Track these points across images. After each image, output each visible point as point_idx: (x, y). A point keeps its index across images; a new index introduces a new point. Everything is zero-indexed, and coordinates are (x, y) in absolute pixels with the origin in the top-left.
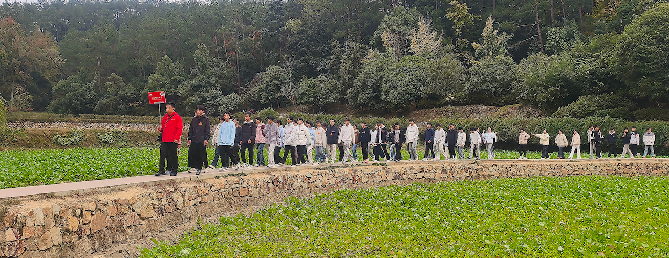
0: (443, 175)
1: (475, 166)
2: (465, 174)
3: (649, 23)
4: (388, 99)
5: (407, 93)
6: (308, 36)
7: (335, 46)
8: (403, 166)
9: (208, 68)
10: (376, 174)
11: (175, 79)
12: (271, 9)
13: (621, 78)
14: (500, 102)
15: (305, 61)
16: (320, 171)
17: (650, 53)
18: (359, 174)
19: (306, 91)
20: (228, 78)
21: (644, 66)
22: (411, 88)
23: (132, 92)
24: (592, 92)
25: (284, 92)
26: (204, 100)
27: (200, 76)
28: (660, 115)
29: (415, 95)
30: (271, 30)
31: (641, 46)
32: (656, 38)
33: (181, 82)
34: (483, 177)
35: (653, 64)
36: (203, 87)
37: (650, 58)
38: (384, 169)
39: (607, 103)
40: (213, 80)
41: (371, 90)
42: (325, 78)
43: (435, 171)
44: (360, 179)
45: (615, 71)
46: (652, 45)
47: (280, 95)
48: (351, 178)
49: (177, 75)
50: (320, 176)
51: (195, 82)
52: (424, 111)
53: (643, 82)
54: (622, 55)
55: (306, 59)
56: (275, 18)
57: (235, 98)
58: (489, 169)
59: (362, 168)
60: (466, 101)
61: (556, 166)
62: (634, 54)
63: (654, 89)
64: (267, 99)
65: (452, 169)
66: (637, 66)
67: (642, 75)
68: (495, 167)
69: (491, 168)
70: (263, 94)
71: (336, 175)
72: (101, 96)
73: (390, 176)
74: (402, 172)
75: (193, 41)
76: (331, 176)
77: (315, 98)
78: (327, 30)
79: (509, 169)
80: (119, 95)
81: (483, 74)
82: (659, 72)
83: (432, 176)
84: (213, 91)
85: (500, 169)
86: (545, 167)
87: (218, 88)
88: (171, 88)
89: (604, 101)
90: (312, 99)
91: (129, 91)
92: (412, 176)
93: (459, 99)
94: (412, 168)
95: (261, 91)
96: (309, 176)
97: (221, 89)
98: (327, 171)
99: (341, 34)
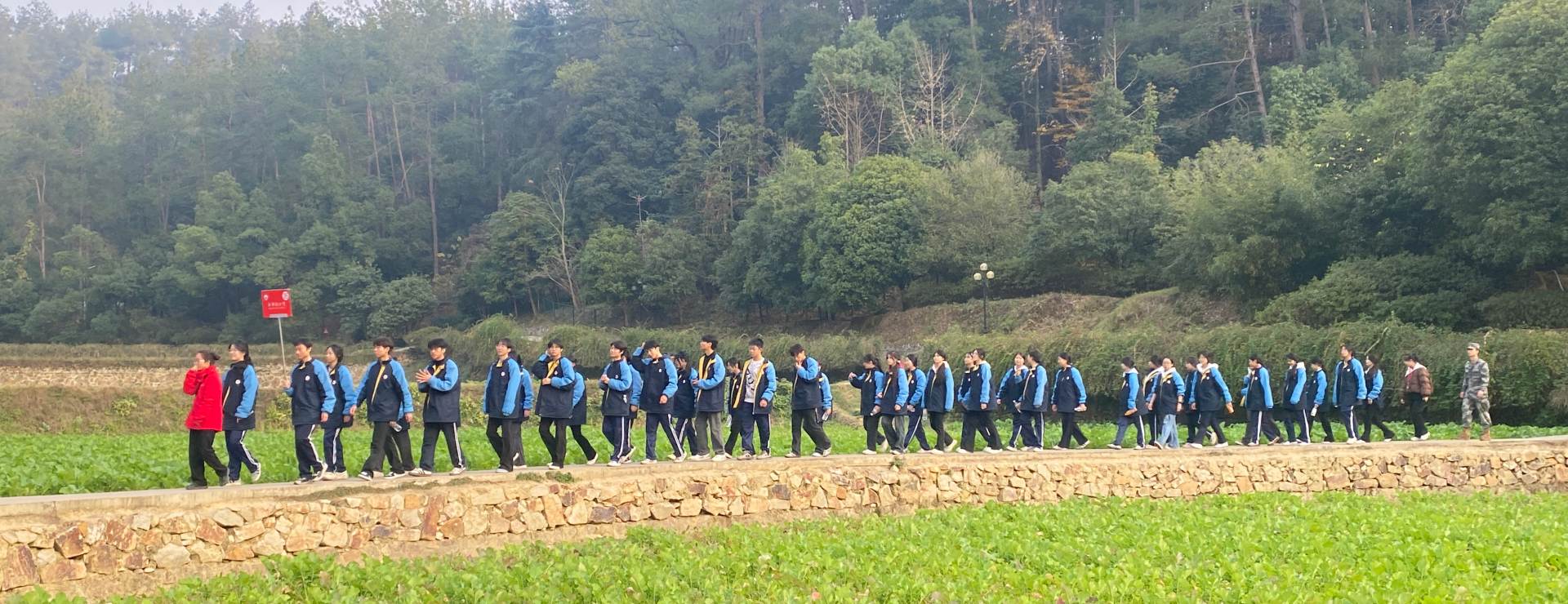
0: (776, 503)
1: (892, 476)
2: (853, 498)
3: (1508, 44)
4: (823, 279)
5: (871, 262)
6: (613, 107)
7: (684, 134)
8: (631, 479)
9: (342, 204)
10: (521, 508)
11: (252, 239)
12: (519, 36)
13: (1440, 207)
14: (1120, 285)
15: (607, 177)
16: (279, 506)
17: (1510, 128)
18: (454, 509)
19: (605, 261)
20: (401, 233)
21: (1496, 169)
22: (882, 248)
23: (132, 275)
24: (1368, 249)
25: (545, 267)
26: (329, 294)
27: (319, 228)
28: (1552, 311)
29: (893, 268)
30: (521, 92)
31: (1485, 110)
32: (1529, 86)
33: (266, 245)
34: (915, 506)
35: (1521, 161)
36: (328, 258)
37: (1510, 144)
38: (555, 490)
39: (1404, 281)
40: (358, 238)
41: (775, 256)
42: (658, 225)
43: (749, 492)
44: (455, 526)
45: (1419, 185)
46: (1515, 105)
47: (535, 274)
48: (419, 522)
49: (255, 226)
50: (282, 524)
51: (305, 243)
52: (917, 312)
53: (1499, 217)
54: (1437, 138)
55: (609, 173)
56: (532, 59)
57: (418, 288)
58: (936, 483)
59: (465, 489)
60: (1032, 282)
61: (1163, 471)
62: (1466, 135)
63: (1530, 236)
64: (502, 287)
65: (806, 485)
66: (1477, 168)
67: (1489, 196)
68: (957, 476)
69: (944, 480)
70: (491, 275)
71: (352, 514)
72: (43, 290)
73: (580, 511)
74: (629, 498)
75: (303, 129)
76: (331, 518)
77: (629, 281)
78: (669, 90)
79: (1005, 482)
80: (94, 288)
81: (1074, 202)
82: (1541, 184)
83: (737, 509)
84: (353, 270)
85: (975, 481)
86: (1126, 472)
87: (369, 261)
88: (239, 263)
89: (1398, 272)
90: (621, 286)
91: (124, 273)
92: (662, 509)
93: (1013, 277)
94: (660, 486)
95: (488, 265)
96: (233, 520)
97: (378, 264)
98: (313, 505)
99: (706, 100)
